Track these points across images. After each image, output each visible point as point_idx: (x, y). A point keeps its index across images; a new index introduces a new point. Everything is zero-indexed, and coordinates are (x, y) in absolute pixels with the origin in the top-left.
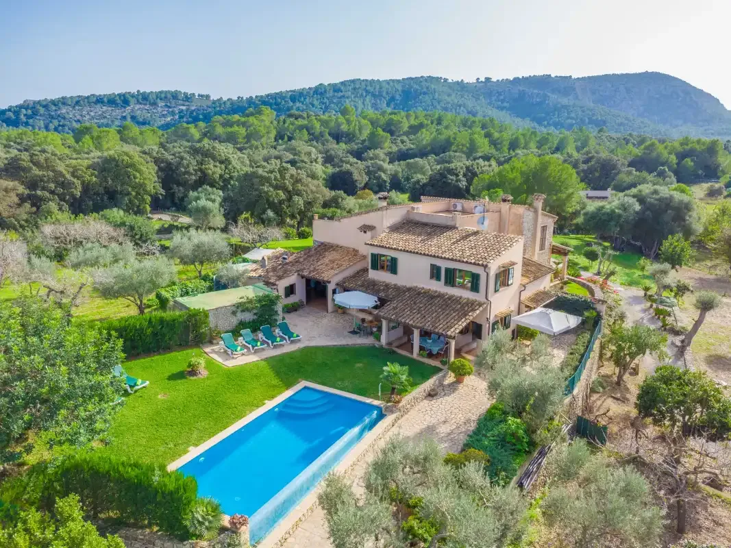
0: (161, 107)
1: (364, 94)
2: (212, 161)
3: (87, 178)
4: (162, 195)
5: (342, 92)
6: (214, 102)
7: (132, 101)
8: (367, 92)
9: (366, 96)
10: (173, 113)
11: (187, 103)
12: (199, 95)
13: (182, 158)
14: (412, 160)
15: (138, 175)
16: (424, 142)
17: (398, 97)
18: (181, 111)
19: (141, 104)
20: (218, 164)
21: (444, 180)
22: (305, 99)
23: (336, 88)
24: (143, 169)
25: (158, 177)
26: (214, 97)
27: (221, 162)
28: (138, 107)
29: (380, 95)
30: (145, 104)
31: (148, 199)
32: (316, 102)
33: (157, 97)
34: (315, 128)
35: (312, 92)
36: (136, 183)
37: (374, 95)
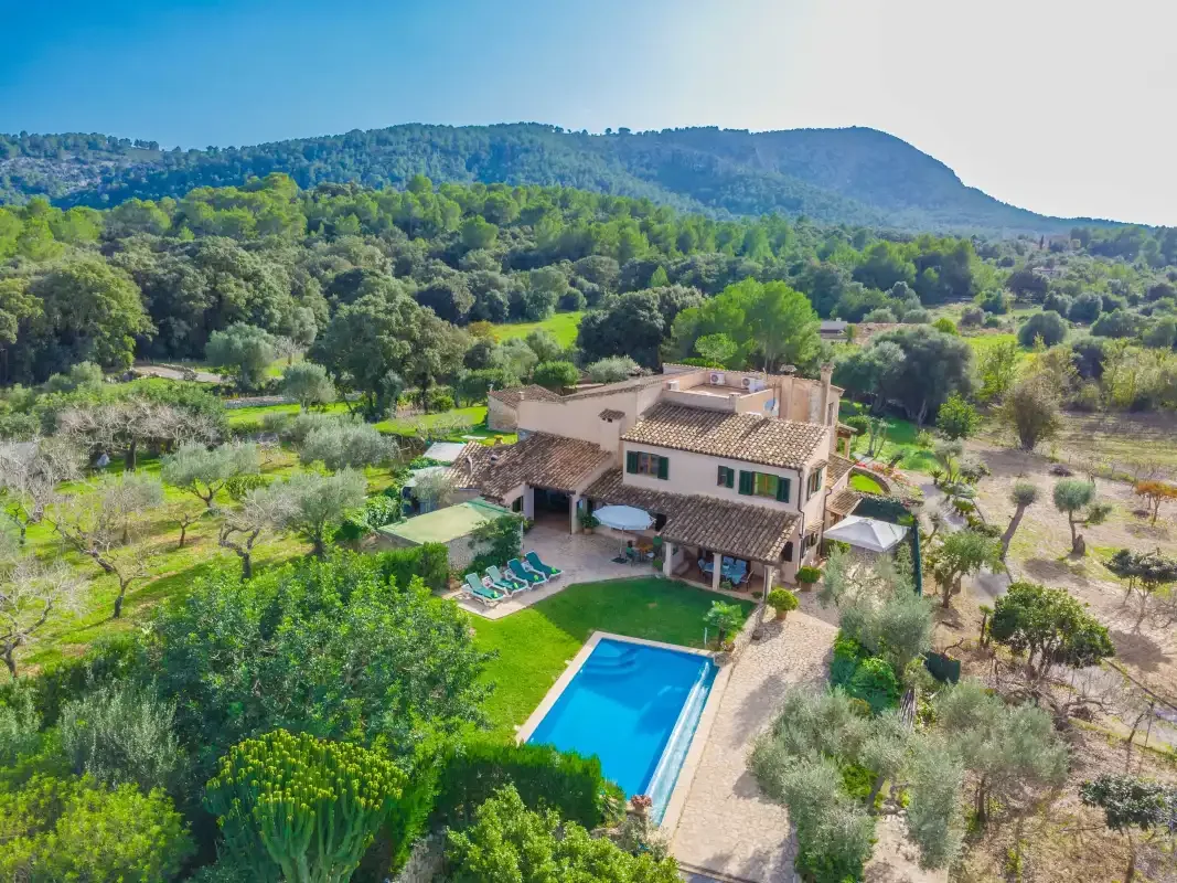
0: (67, 162)
1: (429, 150)
2: (231, 277)
3: (28, 310)
4: (152, 334)
5: (391, 144)
6: (166, 156)
7: (13, 150)
8: (434, 146)
9: (432, 154)
10: (90, 173)
11: (115, 157)
12: (137, 142)
13: (182, 273)
14: (540, 270)
15: (115, 303)
16: (551, 238)
17: (484, 155)
18: (105, 171)
19: (28, 155)
20: (242, 281)
21: (632, 317)
22: (329, 153)
23: (381, 138)
24: (123, 292)
25: (145, 304)
26: (166, 146)
27: (247, 279)
28: (23, 160)
29: (456, 153)
30: (39, 157)
31: (131, 342)
32: (348, 161)
33: (59, 143)
34: (370, 212)
35: (340, 144)
36: (111, 316)
37: (445, 152)
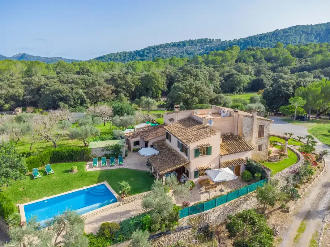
0: (199, 46)
1: (301, 33)
3: (137, 83)
4: (166, 90)
5: (288, 33)
6: (222, 43)
7: (187, 44)
8: (303, 31)
10: (203, 49)
11: (210, 44)
12: (216, 40)
15: (156, 82)
17: (322, 33)
18: (207, 48)
19: (190, 45)
23: (285, 31)
26: (223, 40)
29: (312, 33)
30: (192, 45)
31: (160, 92)
33: (197, 42)
34: (258, 55)
35: (271, 34)
37: (307, 33)
